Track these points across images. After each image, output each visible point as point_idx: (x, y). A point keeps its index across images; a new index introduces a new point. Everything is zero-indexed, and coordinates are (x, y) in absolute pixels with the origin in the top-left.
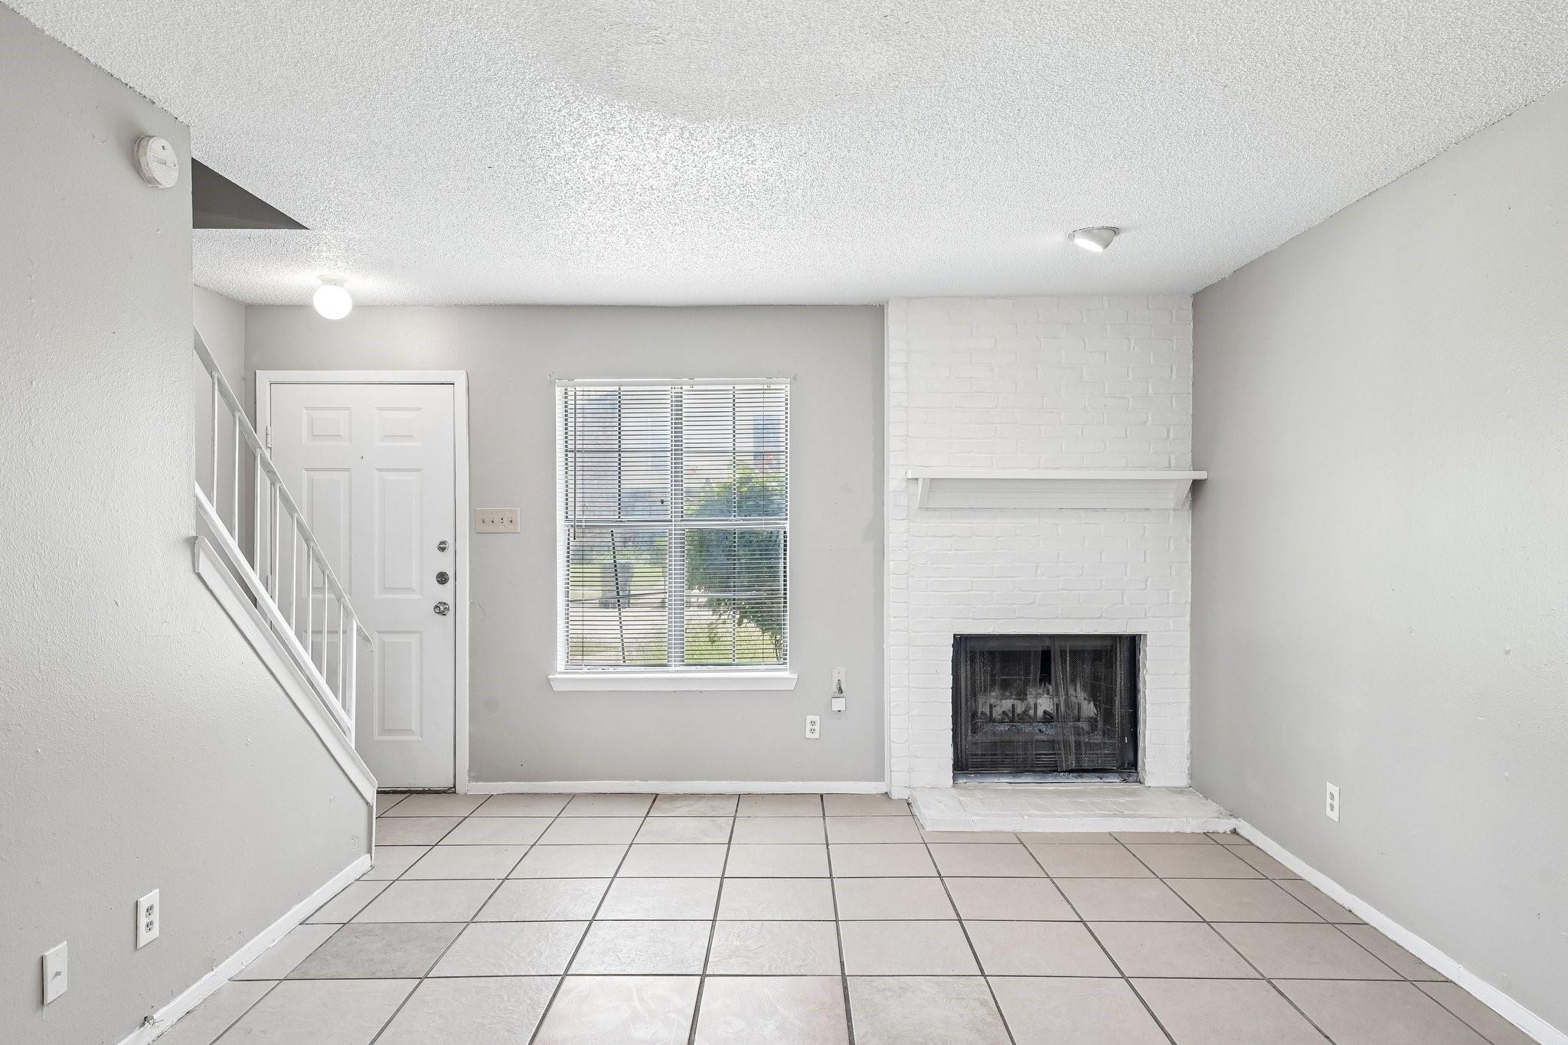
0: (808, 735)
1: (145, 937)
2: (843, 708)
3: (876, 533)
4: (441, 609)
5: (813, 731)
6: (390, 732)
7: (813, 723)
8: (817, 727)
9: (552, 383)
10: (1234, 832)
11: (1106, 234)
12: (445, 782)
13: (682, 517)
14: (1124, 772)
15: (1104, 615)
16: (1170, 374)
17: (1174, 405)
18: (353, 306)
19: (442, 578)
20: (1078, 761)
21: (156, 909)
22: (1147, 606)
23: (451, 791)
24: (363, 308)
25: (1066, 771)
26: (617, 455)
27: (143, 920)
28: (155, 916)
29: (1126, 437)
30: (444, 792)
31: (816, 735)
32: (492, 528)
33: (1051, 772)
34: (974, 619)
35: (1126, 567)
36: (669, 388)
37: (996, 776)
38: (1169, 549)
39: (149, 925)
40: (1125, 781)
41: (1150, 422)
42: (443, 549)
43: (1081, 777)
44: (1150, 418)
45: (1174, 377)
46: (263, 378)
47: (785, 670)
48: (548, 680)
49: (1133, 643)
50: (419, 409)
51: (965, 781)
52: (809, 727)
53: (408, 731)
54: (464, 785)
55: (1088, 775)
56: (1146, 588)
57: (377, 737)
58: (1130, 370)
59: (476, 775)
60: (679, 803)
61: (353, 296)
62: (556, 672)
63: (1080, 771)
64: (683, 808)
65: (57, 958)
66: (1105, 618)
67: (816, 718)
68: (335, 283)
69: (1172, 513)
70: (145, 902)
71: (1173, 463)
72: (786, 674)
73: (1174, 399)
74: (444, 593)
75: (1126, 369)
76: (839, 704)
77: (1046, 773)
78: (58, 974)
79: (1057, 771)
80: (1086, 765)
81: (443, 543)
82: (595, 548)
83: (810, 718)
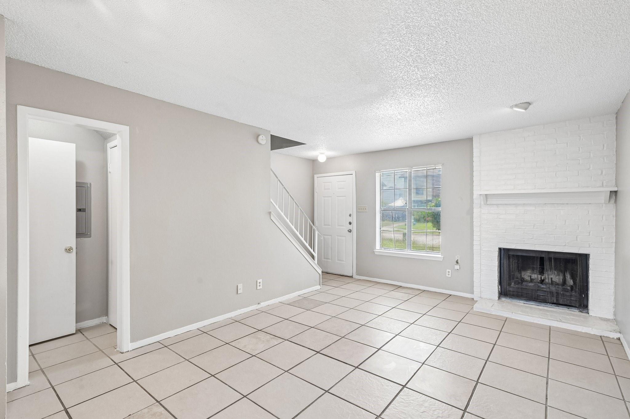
0: (447, 275)
1: (258, 288)
2: (459, 268)
3: (471, 212)
4: (350, 231)
5: (449, 274)
6: (340, 260)
7: (449, 272)
8: (450, 273)
9: (375, 172)
10: (619, 339)
11: (526, 105)
12: (351, 275)
13: (411, 207)
14: (581, 308)
15: (567, 245)
16: (603, 148)
17: (605, 160)
18: (327, 158)
19: (350, 223)
20: (557, 300)
21: (261, 283)
22: (590, 243)
23: (351, 277)
24: (329, 159)
25: (550, 303)
26: (394, 190)
27: (258, 284)
28: (261, 284)
29: (578, 175)
30: (350, 277)
31: (450, 276)
32: (361, 211)
33: (544, 302)
34: (506, 243)
35: (578, 227)
36: (408, 170)
37: (518, 300)
38: (603, 219)
39: (260, 286)
40: (581, 311)
41: (591, 168)
42: (350, 216)
43: (558, 307)
44: (591, 167)
45: (605, 149)
46: (316, 176)
47: (440, 254)
48: (374, 251)
49: (586, 257)
50: (345, 181)
51: (505, 299)
52: (447, 273)
53: (343, 261)
54: (355, 276)
55: (561, 306)
56: (590, 235)
57: (337, 261)
58: (580, 148)
59: (358, 274)
60: (404, 289)
61: (326, 156)
62: (375, 249)
63: (557, 304)
64: (404, 291)
65: (240, 286)
66: (567, 246)
67: (450, 271)
68: (322, 154)
69: (604, 205)
70: (259, 281)
71: (605, 184)
72: (440, 256)
73: (605, 158)
74: (350, 227)
75: (578, 148)
76: (457, 267)
77: (541, 302)
78: (240, 289)
79: (546, 302)
80: (561, 302)
81: (350, 214)
82: (387, 216)
83: (448, 270)
